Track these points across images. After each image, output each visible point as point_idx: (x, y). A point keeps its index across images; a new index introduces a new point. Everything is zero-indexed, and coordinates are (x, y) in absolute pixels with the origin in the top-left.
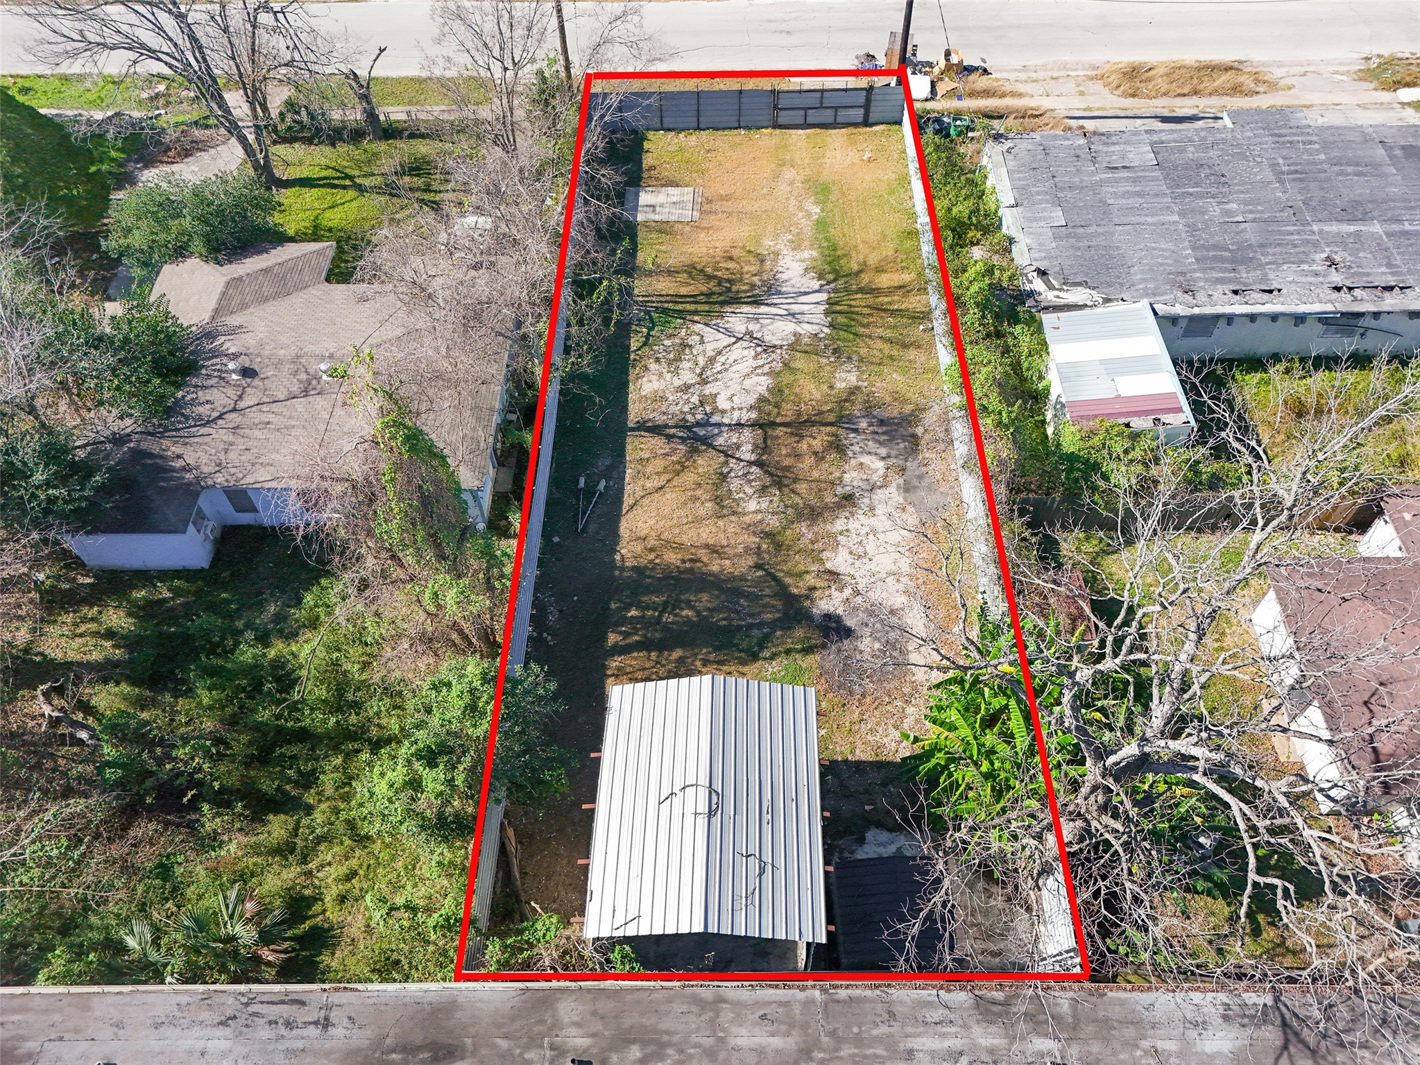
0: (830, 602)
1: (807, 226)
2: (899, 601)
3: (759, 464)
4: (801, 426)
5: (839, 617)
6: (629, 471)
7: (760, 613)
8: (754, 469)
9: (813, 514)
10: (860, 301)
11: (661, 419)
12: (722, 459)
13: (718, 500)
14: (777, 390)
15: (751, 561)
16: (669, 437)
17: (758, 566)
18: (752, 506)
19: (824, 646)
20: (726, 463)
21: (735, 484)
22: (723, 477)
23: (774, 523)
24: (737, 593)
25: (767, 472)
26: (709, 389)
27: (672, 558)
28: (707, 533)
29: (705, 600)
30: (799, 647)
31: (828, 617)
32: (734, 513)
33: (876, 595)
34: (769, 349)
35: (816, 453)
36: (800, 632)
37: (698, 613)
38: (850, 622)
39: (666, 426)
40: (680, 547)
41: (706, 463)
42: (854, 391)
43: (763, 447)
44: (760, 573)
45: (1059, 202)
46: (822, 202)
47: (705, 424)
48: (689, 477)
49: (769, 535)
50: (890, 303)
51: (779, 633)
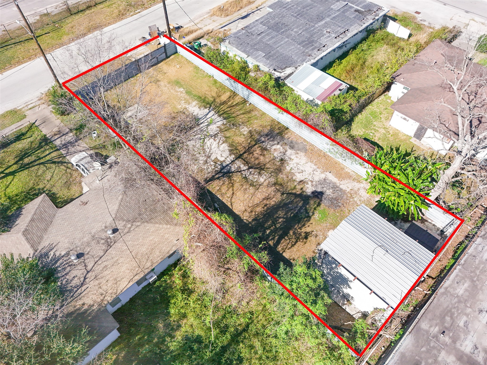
0: (309, 189)
1: (184, 95)
2: (323, 176)
3: (250, 168)
4: (249, 150)
5: (315, 191)
6: (218, 196)
7: (297, 205)
8: (251, 170)
9: (279, 170)
10: (224, 107)
11: (210, 176)
12: (239, 174)
13: (252, 185)
14: (231, 145)
15: (279, 194)
16: (218, 178)
17: (283, 194)
18: (262, 180)
19: (321, 201)
20: (242, 174)
21: (251, 177)
22: (245, 178)
23: (273, 180)
24: (286, 205)
25: (255, 168)
26: (213, 157)
27: (259, 209)
28: (260, 196)
29: (281, 213)
30: (316, 206)
31: (313, 193)
32: (260, 185)
33: (317, 178)
34: (215, 136)
35: (261, 155)
36: (312, 202)
37: (283, 218)
38: (319, 190)
39: (213, 176)
40: (257, 205)
41: (237, 178)
42: (250, 132)
43: (246, 163)
44: (285, 195)
45: (257, 50)
46: (181, 86)
47: (223, 168)
48: (237, 185)
49: (275, 184)
50: (232, 103)
51: (308, 206)
